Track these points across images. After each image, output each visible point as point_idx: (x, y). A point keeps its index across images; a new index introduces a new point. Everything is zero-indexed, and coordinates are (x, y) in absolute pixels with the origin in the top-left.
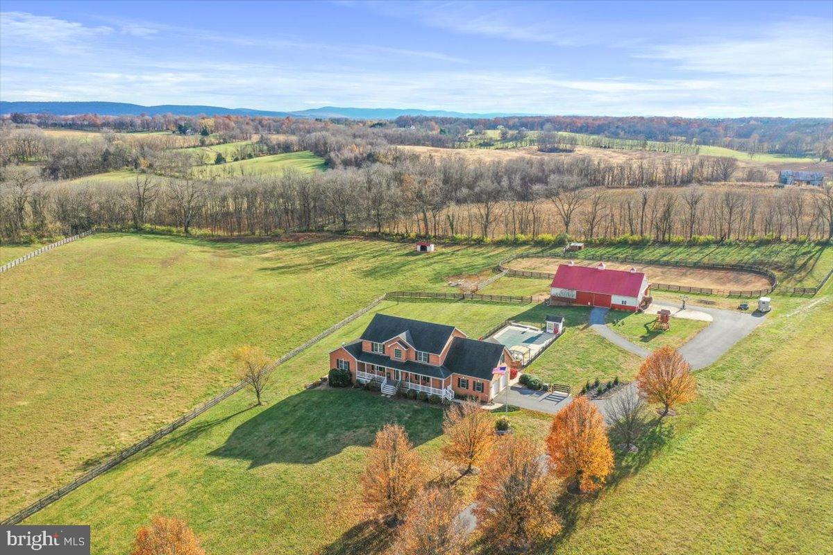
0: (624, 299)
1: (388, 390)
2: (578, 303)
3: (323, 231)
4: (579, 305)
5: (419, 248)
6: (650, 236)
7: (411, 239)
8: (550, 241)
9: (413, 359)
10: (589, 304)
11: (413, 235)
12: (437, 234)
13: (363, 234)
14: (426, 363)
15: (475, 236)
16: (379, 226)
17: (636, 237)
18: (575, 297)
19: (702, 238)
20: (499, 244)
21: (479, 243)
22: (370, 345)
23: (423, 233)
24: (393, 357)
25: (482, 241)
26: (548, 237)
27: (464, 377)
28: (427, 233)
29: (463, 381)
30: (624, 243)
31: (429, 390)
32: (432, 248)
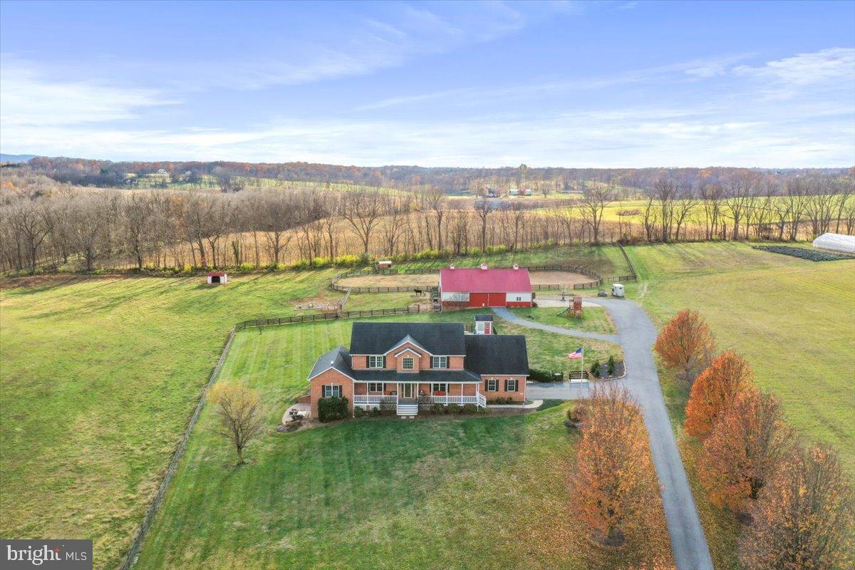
0: (519, 295)
1: (407, 410)
2: (472, 306)
3: (57, 272)
4: (473, 308)
5: (209, 280)
6: (450, 248)
7: (187, 273)
8: (352, 262)
9: (426, 367)
10: (483, 305)
11: (187, 267)
12: (217, 265)
13: (118, 272)
14: (445, 369)
15: (263, 264)
16: (140, 261)
17: (436, 252)
18: (468, 300)
19: (496, 248)
20: (297, 269)
21: (273, 270)
22: (364, 360)
23: (199, 265)
24: (401, 369)
25: (275, 267)
26: (349, 258)
27: (492, 378)
28: (204, 263)
29: (492, 383)
30: (427, 258)
31: (460, 399)
32: (224, 279)
